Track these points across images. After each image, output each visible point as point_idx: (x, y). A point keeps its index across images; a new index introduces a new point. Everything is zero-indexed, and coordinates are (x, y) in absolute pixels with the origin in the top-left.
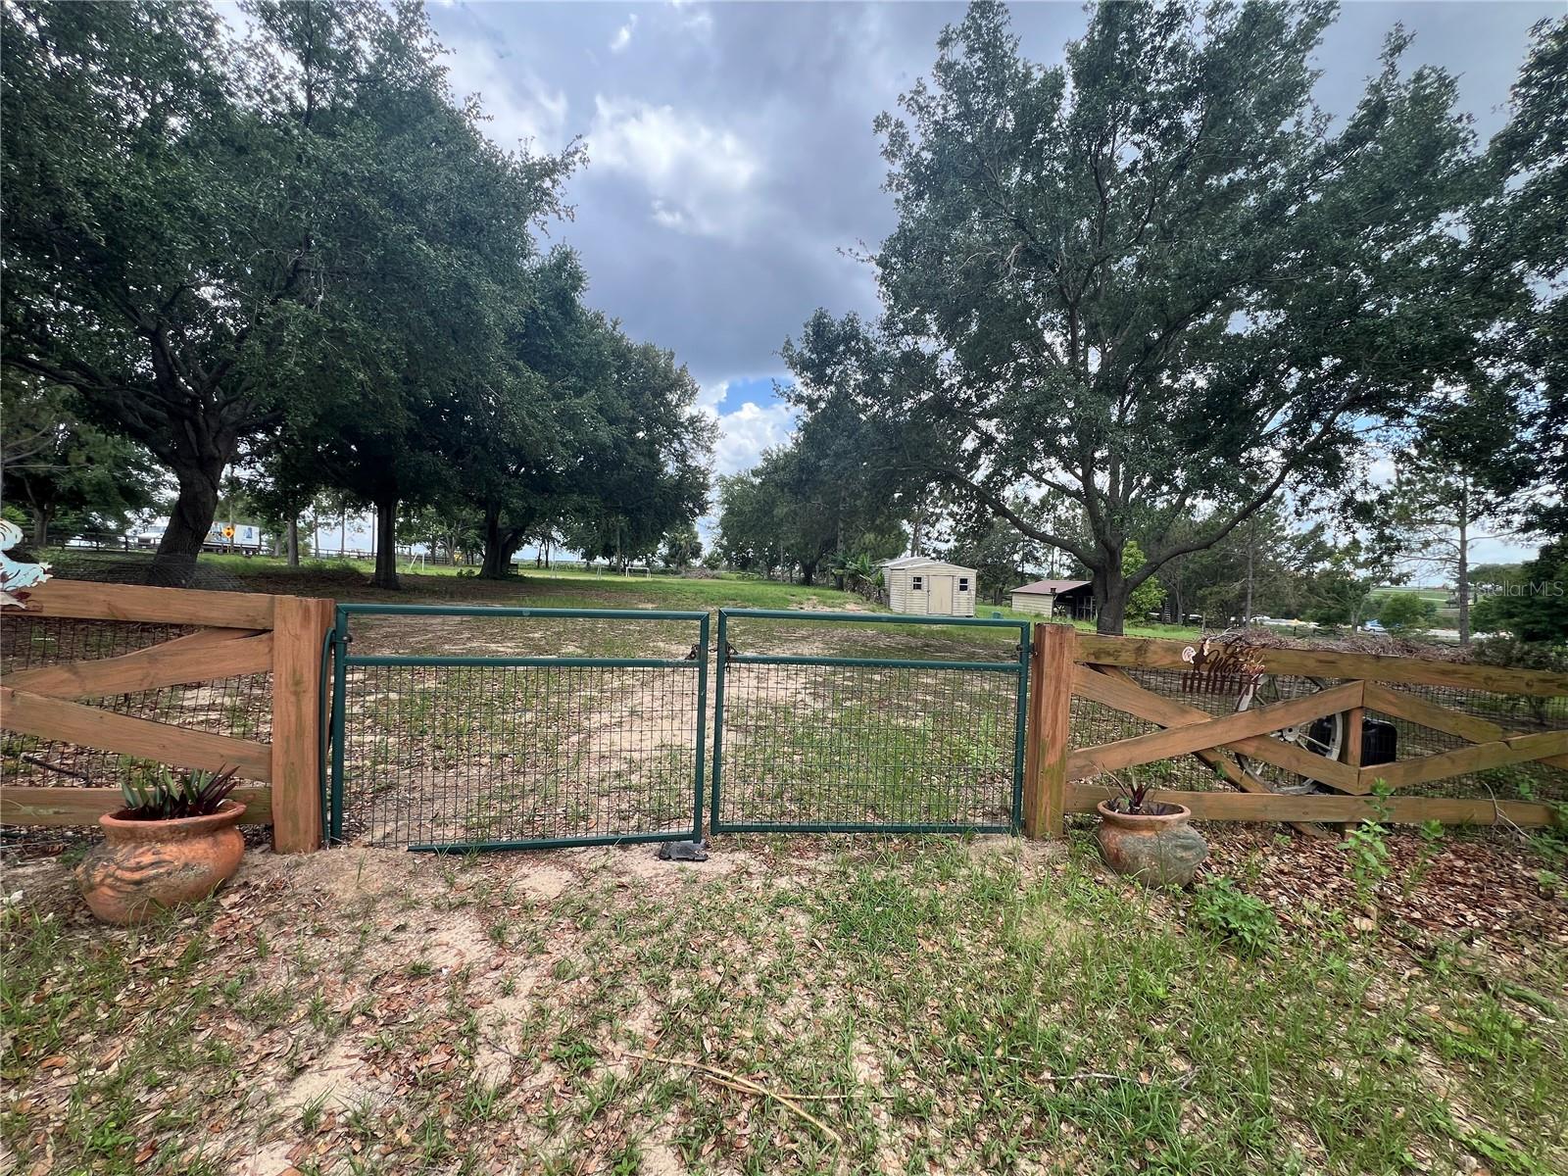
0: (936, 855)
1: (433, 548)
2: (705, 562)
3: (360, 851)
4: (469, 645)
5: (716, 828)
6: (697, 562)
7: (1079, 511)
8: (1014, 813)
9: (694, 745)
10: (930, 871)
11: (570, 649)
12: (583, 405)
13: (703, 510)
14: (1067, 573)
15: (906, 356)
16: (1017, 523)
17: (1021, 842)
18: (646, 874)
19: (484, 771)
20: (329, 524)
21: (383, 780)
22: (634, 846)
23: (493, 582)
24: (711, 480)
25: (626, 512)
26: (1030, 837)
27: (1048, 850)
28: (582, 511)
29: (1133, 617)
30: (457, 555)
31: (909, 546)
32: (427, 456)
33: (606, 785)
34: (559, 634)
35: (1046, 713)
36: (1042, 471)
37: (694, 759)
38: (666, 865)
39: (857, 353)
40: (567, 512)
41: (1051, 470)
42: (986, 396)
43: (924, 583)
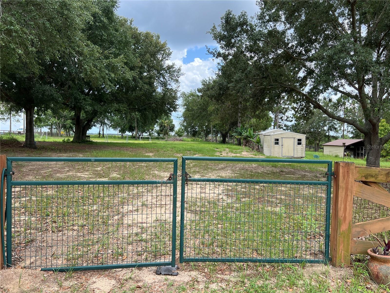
0: (287, 274)
1: (51, 129)
2: (176, 133)
3: (20, 270)
4: (68, 174)
5: (182, 260)
6: (172, 134)
7: (356, 105)
8: (326, 254)
9: (171, 220)
10: (284, 281)
11: (115, 175)
12: (118, 62)
13: (175, 109)
14: (351, 135)
15: (270, 33)
16: (325, 112)
17: (329, 268)
18: (150, 282)
19: (75, 233)
20: (4, 119)
21: (29, 238)
22: (144, 268)
23: (79, 144)
24: (179, 94)
25: (139, 111)
26: (334, 265)
27: (343, 272)
28: (118, 111)
29: (385, 157)
30: (62, 132)
31: (273, 124)
32: (47, 87)
33: (131, 239)
34: (109, 168)
35: (341, 205)
36: (338, 86)
37: (171, 227)
38: (159, 277)
39: (246, 31)
40: (112, 112)
41: (342, 86)
42: (310, 51)
43: (280, 142)
